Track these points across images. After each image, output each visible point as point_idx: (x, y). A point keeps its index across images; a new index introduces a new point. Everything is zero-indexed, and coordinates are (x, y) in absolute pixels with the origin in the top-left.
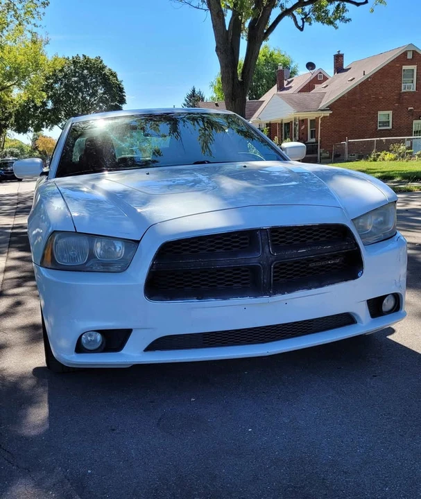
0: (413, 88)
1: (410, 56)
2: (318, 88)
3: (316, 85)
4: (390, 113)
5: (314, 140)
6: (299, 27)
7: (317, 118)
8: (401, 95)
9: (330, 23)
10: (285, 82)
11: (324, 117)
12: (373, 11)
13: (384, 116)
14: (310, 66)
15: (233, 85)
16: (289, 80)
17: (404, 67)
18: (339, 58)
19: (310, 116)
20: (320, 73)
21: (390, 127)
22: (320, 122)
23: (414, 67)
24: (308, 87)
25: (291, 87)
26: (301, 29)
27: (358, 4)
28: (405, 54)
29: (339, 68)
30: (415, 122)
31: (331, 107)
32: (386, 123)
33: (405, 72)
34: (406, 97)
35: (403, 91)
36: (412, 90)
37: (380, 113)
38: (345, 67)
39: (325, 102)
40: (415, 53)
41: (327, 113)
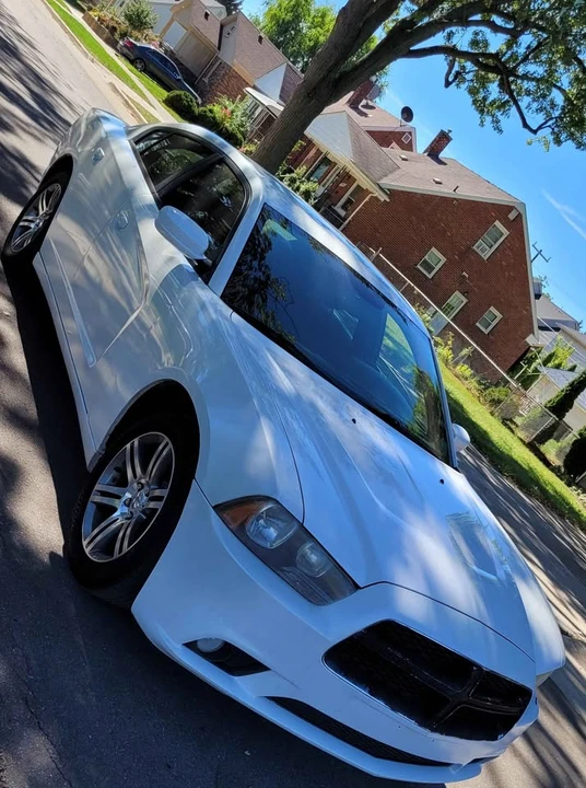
0: (486, 255)
1: (512, 216)
2: (394, 151)
3: (394, 144)
4: (444, 259)
5: (343, 213)
6: (447, 80)
7: (367, 192)
8: (469, 249)
9: (482, 112)
10: (364, 102)
11: (376, 198)
12: (529, 144)
13: (436, 258)
14: (407, 113)
15: (324, 79)
16: (370, 103)
17: (497, 223)
18: (443, 139)
19: (362, 180)
20: (410, 133)
21: (430, 276)
22: (367, 199)
23: (506, 232)
24: (384, 138)
25: (365, 115)
26: (448, 84)
27: (525, 125)
28: (510, 208)
29: (434, 152)
30: (457, 293)
31: (392, 193)
32: (429, 268)
33: (493, 230)
34: (472, 257)
35: (474, 247)
36: (483, 255)
37: (433, 249)
38: (442, 155)
39: (391, 182)
40: (519, 217)
41: (383, 198)
